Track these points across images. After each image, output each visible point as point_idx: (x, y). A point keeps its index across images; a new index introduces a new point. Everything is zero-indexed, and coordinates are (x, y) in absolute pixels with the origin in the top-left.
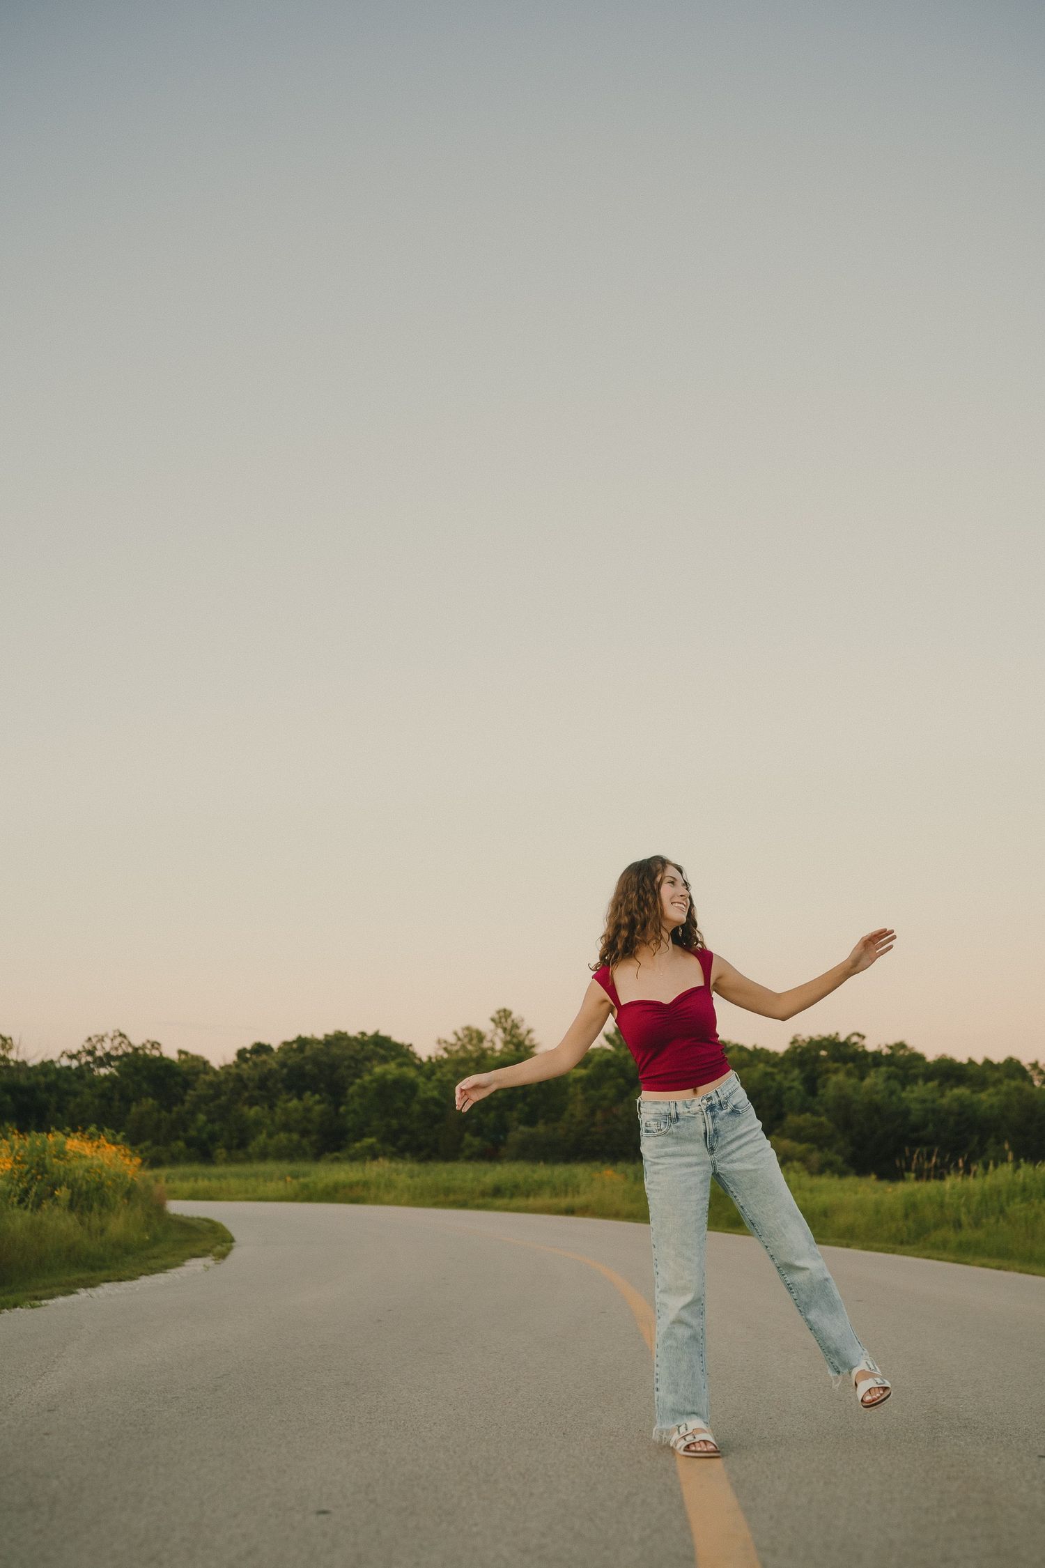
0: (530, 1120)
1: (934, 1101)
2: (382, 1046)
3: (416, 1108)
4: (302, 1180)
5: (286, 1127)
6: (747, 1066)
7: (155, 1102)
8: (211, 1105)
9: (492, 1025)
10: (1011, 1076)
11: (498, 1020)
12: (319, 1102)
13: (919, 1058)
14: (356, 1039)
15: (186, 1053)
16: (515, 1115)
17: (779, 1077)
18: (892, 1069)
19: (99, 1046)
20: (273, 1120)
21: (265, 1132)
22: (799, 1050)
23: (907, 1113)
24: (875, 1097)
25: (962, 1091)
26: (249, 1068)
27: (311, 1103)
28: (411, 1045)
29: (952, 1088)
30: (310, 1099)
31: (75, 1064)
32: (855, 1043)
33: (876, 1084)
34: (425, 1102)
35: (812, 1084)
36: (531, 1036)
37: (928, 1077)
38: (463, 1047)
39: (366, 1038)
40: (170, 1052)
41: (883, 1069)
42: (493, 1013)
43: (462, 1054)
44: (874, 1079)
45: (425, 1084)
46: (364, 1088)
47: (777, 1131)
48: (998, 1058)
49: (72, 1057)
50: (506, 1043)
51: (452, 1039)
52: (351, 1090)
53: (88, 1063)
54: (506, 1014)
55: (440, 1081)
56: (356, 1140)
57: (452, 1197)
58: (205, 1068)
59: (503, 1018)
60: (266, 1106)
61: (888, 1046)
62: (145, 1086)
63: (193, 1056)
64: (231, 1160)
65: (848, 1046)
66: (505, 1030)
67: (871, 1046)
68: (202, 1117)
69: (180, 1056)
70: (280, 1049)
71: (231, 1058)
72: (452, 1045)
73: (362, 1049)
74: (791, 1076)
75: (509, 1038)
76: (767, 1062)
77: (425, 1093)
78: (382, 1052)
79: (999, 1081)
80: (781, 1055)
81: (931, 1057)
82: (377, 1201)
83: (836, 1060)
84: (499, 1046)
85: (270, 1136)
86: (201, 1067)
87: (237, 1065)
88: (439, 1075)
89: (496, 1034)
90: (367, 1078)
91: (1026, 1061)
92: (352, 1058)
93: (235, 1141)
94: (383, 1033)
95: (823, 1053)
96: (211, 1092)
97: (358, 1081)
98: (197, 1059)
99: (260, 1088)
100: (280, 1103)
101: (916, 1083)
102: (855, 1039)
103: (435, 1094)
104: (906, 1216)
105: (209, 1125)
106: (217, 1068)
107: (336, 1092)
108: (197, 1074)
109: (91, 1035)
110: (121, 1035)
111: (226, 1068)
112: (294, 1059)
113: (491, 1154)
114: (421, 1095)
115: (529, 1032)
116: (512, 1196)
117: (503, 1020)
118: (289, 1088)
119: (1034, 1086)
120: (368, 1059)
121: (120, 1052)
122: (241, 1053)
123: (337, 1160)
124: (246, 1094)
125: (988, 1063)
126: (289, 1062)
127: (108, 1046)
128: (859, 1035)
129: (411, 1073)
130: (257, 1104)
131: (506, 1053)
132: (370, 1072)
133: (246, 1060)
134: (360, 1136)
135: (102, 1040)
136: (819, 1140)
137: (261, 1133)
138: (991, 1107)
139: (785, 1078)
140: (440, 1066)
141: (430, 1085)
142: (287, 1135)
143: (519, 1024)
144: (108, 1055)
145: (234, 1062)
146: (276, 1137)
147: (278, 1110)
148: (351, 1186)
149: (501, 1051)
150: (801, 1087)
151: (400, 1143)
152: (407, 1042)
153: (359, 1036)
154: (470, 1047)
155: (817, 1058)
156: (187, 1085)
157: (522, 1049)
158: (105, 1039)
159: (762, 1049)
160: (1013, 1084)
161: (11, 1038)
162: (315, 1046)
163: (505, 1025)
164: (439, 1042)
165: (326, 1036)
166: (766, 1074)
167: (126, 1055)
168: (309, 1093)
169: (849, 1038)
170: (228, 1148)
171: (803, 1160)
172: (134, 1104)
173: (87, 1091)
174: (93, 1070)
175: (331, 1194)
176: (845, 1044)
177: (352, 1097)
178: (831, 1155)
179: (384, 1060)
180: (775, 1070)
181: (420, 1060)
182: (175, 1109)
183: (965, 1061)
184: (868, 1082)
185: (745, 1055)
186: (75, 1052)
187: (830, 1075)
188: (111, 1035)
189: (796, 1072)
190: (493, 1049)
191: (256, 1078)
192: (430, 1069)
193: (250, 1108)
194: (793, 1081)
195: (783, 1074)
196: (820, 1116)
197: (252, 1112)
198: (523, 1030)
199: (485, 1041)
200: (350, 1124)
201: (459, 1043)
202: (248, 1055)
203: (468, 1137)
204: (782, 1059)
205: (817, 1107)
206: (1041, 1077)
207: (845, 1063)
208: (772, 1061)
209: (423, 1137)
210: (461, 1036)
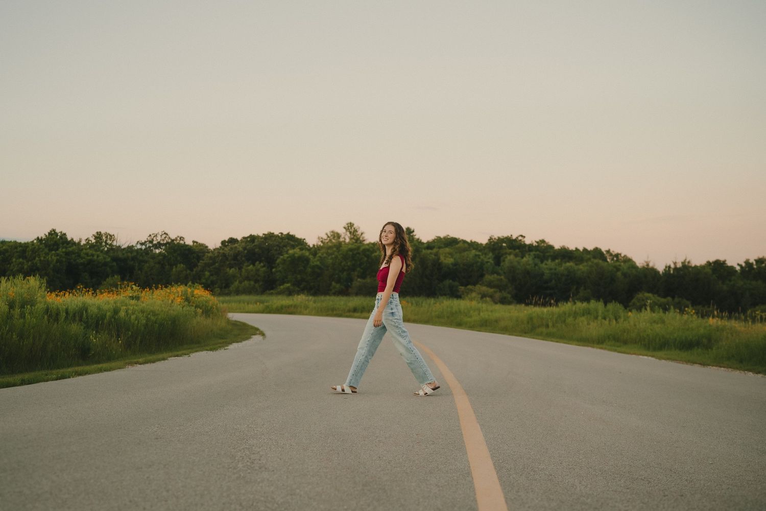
0: (363, 276)
2: (291, 240)
3: (309, 270)
4: (266, 304)
5: (248, 278)
6: (467, 250)
7: (185, 266)
8: (211, 267)
9: (344, 231)
10: (595, 257)
11: (347, 228)
13: (551, 247)
14: (277, 236)
15: (197, 243)
16: (356, 273)
17: (482, 257)
18: (538, 253)
19: (155, 239)
20: (241, 275)
21: (238, 280)
22: (492, 243)
23: (543, 274)
24: (528, 267)
25: (570, 264)
26: (228, 250)
27: (259, 267)
29: (565, 263)
30: (258, 265)
31: (144, 247)
32: (521, 240)
33: (528, 261)
34: (313, 268)
35: (498, 260)
36: (363, 235)
37: (555, 257)
38: (330, 240)
39: (283, 236)
40: (189, 242)
41: (532, 253)
43: (330, 244)
44: (528, 259)
45: (313, 259)
46: (284, 260)
47: (480, 283)
48: (590, 248)
49: (142, 244)
50: (351, 239)
51: (325, 237)
52: (278, 261)
53: (150, 247)
54: (351, 225)
55: (320, 257)
56: (280, 285)
57: (335, 312)
58: (206, 250)
59: (350, 227)
60: (237, 268)
61: (536, 242)
62: (179, 258)
63: (200, 244)
64: (222, 294)
65: (517, 241)
66: (350, 233)
67: (528, 241)
68: (207, 273)
69: (193, 244)
70: (242, 241)
71: (219, 245)
72: (325, 240)
73: (283, 242)
74: (488, 257)
75: (352, 237)
76: (476, 249)
77: (313, 263)
78: (292, 243)
79: (589, 259)
80: (484, 245)
81: (557, 246)
82: (300, 313)
83: (510, 249)
84: (347, 240)
85: (240, 282)
86: (204, 249)
87: (222, 249)
88: (318, 254)
89: (346, 235)
90: (286, 256)
91: (604, 249)
92: (278, 245)
93: (224, 285)
94: (291, 233)
95: (504, 245)
96: (211, 261)
97: (281, 257)
98: (202, 245)
99: (234, 260)
100: (244, 267)
101: (548, 261)
102: (520, 238)
103: (318, 263)
104: (528, 323)
105: (211, 277)
106: (212, 250)
107: (270, 262)
108: (203, 253)
109: (151, 234)
110: (165, 233)
111: (216, 250)
112: (250, 246)
113: (344, 292)
114: (311, 263)
115: (362, 234)
116: (362, 312)
117: (350, 228)
118: (248, 260)
119: (607, 262)
120: (285, 246)
121: (165, 242)
122: (223, 243)
123: (272, 294)
124: (228, 263)
125: (585, 250)
126: (248, 247)
127: (159, 238)
128: (522, 236)
129: (307, 254)
130: (233, 267)
131: (352, 244)
132: (287, 252)
133: (226, 246)
134: (283, 283)
135: (156, 236)
136: (500, 287)
137: (236, 281)
138: (584, 272)
139: (485, 257)
140: (319, 250)
141: (316, 259)
142: (248, 282)
143: (358, 230)
144: (159, 243)
145: (220, 247)
146: (243, 283)
147: (243, 270)
148: (289, 307)
149: (349, 243)
150: (493, 262)
151: (302, 286)
152: (303, 238)
153: (280, 235)
154: (333, 241)
155: (501, 247)
156: (199, 258)
157: (359, 242)
158: (158, 236)
159: (475, 242)
160: (596, 261)
161: (113, 235)
162: (260, 240)
163: (351, 230)
164: (319, 238)
165: (264, 234)
166: (476, 255)
167: (168, 243)
168: (258, 262)
169: (517, 238)
170: (221, 288)
171: (491, 297)
172: (174, 267)
173: (151, 260)
174: (152, 250)
175: (280, 310)
176: (515, 240)
177: (278, 265)
178: (505, 294)
179: (293, 247)
180: (480, 254)
181: (309, 246)
182: (194, 270)
183: (574, 249)
184: (525, 259)
185: (466, 245)
186: (143, 241)
187: (507, 255)
188: (160, 234)
189: (491, 254)
190: (344, 242)
191: (232, 255)
192: (315, 250)
193: (230, 269)
194: (489, 258)
195: (484, 255)
196: (500, 276)
197: (231, 271)
198: (359, 233)
199: (341, 238)
200: (278, 277)
201: (328, 239)
202: (227, 244)
203: (333, 283)
204: (484, 247)
205: (500, 271)
206: (611, 257)
207: (515, 250)
208: (479, 249)
209: (312, 284)
210: (329, 235)
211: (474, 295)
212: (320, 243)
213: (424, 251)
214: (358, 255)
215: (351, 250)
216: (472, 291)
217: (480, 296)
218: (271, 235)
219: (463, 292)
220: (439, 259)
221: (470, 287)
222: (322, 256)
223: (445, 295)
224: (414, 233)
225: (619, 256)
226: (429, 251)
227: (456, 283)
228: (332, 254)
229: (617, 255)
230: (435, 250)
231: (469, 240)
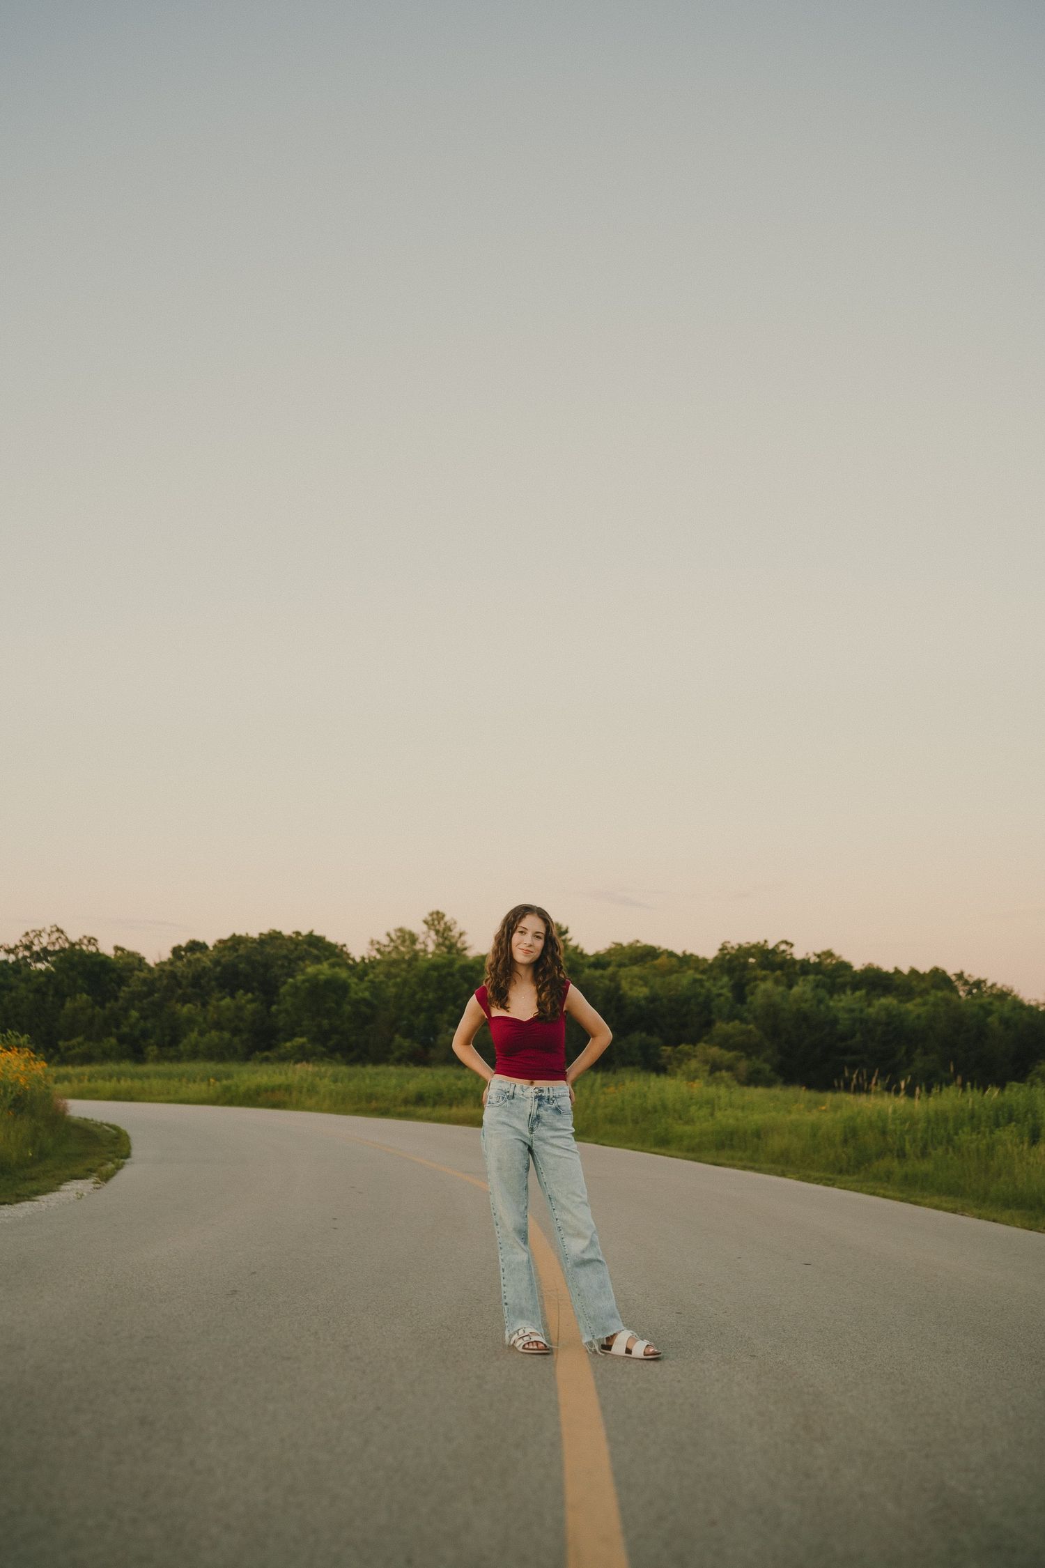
1: (861, 1011)
2: (316, 947)
3: (347, 1008)
5: (218, 1026)
6: (676, 972)
7: (90, 998)
8: (145, 1001)
9: (425, 928)
10: (936, 987)
11: (431, 922)
12: (252, 1001)
13: (846, 966)
14: (290, 938)
15: (122, 950)
16: (445, 1017)
17: (707, 984)
18: (820, 977)
19: (36, 942)
20: (205, 1018)
21: (196, 1029)
22: (728, 957)
23: (835, 1021)
24: (803, 1005)
25: (888, 1001)
26: (184, 965)
27: (243, 1001)
28: (345, 945)
29: (879, 996)
30: (243, 997)
31: (12, 958)
32: (784, 951)
33: (804, 992)
34: (357, 1003)
35: (740, 991)
36: (463, 938)
37: (856, 987)
38: (396, 948)
39: (300, 938)
40: (107, 949)
41: (811, 977)
42: (425, 915)
43: (394, 955)
44: (802, 988)
45: (357, 984)
46: (296, 988)
47: (705, 1038)
48: (924, 968)
49: (9, 951)
50: (438, 945)
51: (385, 941)
52: (283, 990)
53: (25, 958)
54: (438, 916)
55: (372, 982)
56: (286, 1040)
58: (140, 965)
59: (436, 920)
60: (199, 1004)
61: (815, 955)
62: (80, 982)
63: (128, 952)
64: (159, 1059)
65: (777, 953)
66: (437, 932)
67: (799, 954)
68: (134, 1014)
69: (116, 952)
70: (215, 946)
71: (167, 955)
72: (385, 946)
73: (296, 949)
74: (720, 983)
75: (441, 940)
76: (696, 969)
77: (356, 994)
78: (315, 952)
79: (926, 991)
80: (710, 962)
81: (858, 966)
83: (764, 968)
84: (431, 948)
85: (202, 1034)
86: (136, 963)
87: (171, 962)
88: (371, 976)
89: (429, 936)
90: (300, 978)
91: (951, 971)
92: (285, 957)
93: (167, 1039)
94: (317, 933)
95: (752, 960)
96: (145, 989)
97: (291, 980)
98: (132, 955)
99: (193, 986)
100: (214, 1002)
101: (844, 992)
102: (783, 947)
103: (367, 994)
105: (142, 1021)
106: (152, 965)
107: (268, 991)
108: (132, 970)
109: (29, 930)
110: (58, 930)
111: (161, 965)
112: (228, 957)
113: (420, 1057)
114: (352, 995)
115: (461, 935)
117: (436, 922)
118: (222, 986)
119: (960, 997)
120: (302, 958)
121: (57, 947)
122: (176, 951)
123: (267, 1060)
124: (180, 992)
125: (914, 972)
126: (223, 960)
127: (45, 940)
128: (786, 943)
129: (343, 974)
130: (189, 1002)
131: (439, 956)
132: (303, 971)
133: (181, 958)
134: (291, 1036)
135: (39, 935)
136: (748, 1048)
137: (192, 1031)
138: (919, 1017)
139: (714, 985)
140: (373, 968)
141: (363, 986)
142: (218, 1033)
143: (452, 927)
144: (45, 950)
145: (169, 959)
146: (207, 1035)
147: (210, 1008)
149: (433, 953)
150: (730, 995)
151: (331, 1043)
152: (340, 943)
153: (294, 936)
154: (402, 949)
155: (745, 966)
156: (122, 981)
157: (454, 951)
158: (43, 934)
159: (692, 955)
160: (940, 994)
162: (249, 945)
163: (438, 927)
164: (372, 943)
165: (261, 934)
166: (695, 981)
167: (63, 950)
168: (241, 992)
169: (777, 946)
170: (160, 1045)
171: (731, 1069)
172: (68, 999)
173: (23, 985)
174: (30, 964)
176: (774, 951)
177: (284, 996)
178: (759, 1063)
179: (318, 960)
180: (704, 977)
181: (353, 960)
182: (108, 1005)
183: (891, 970)
184: (796, 990)
185: (674, 961)
186: (12, 946)
187: (758, 982)
188: (48, 930)
189: (725, 979)
190: (425, 951)
191: (190, 975)
192: (363, 970)
193: (183, 1006)
194: (722, 988)
195: (712, 981)
196: (748, 1023)
197: (185, 1010)
198: (455, 933)
199: (417, 944)
200: (281, 1024)
201: (392, 944)
202: (183, 953)
203: (398, 1038)
204: (711, 965)
205: (746, 1014)
206: (967, 988)
207: (773, 970)
208: (701, 968)
209: (354, 1038)
210: (394, 936)
211: (694, 1064)
212: (374, 954)
213: (587, 971)
214: (450, 978)
215: (435, 967)
216: (689, 1056)
217: (708, 1068)
218: (275, 935)
219: (669, 1057)
220: (618, 988)
221: (684, 1047)
222: (377, 980)
223: (632, 1064)
224: (568, 936)
225: (982, 985)
226: (598, 973)
227: (656, 1040)
228: (396, 976)
229: (979, 984)
230: (611, 970)
231: (679, 952)
